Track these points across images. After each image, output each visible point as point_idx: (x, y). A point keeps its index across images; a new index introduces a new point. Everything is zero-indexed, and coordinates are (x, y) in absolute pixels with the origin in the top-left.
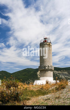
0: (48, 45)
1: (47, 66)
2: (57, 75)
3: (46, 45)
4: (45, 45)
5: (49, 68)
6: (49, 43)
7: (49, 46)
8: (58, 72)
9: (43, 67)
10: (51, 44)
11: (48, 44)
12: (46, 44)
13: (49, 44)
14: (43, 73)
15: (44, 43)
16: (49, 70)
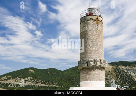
0: (95, 20)
1: (92, 60)
2: (124, 71)
3: (91, 21)
4: (89, 20)
5: (97, 64)
6: (96, 17)
7: (97, 23)
8: (126, 68)
9: (84, 63)
10: (100, 19)
11: (94, 18)
12: (91, 18)
13: (97, 19)
14: (86, 74)
15: (87, 17)
16: (97, 68)
